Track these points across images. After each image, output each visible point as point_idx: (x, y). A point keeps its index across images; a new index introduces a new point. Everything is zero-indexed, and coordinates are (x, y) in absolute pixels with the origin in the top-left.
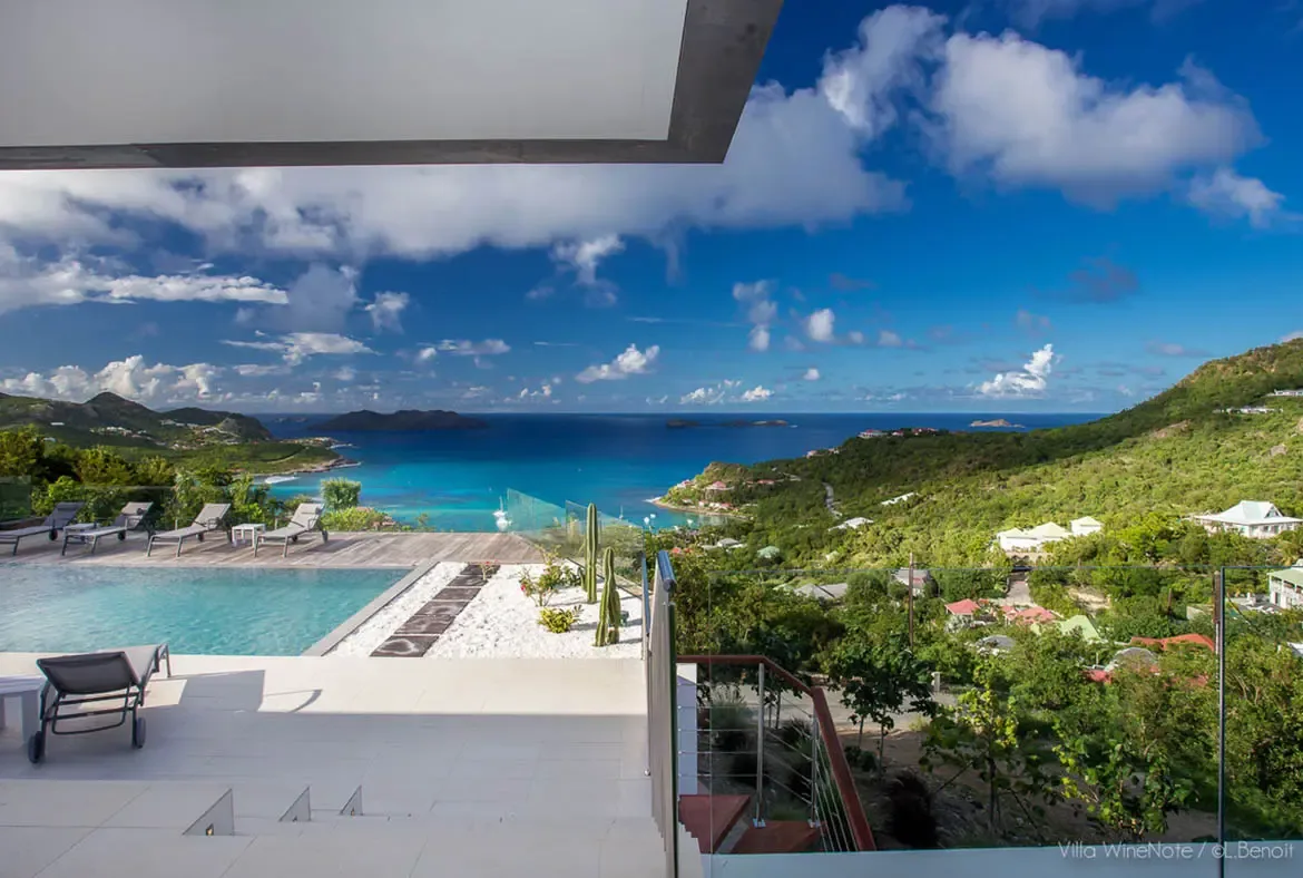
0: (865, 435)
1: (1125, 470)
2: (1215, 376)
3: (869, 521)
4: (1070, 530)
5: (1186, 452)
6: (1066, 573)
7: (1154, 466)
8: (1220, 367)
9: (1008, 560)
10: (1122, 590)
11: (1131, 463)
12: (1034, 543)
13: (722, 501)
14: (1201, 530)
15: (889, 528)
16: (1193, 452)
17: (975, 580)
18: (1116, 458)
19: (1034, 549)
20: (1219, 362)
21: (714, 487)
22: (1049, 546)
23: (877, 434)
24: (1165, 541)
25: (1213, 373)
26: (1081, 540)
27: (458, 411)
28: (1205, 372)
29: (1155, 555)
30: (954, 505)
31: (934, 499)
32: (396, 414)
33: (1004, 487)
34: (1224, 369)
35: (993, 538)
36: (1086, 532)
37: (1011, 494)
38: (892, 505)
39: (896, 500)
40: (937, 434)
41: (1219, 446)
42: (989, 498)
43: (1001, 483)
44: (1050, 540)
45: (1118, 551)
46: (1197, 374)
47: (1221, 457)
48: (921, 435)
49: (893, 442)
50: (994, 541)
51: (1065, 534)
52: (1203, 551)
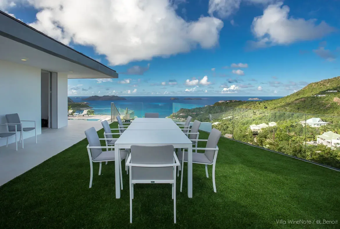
0: (220, 102)
1: (287, 111)
2: (312, 87)
3: (220, 123)
4: (269, 125)
5: (303, 106)
6: (266, 136)
7: (294, 110)
8: (314, 84)
9: (252, 132)
10: (280, 140)
11: (288, 109)
12: (259, 128)
13: (183, 118)
14: (302, 125)
15: (225, 125)
16: (305, 106)
17: (244, 137)
18: (285, 107)
19: (259, 130)
20: (313, 83)
21: (181, 114)
22: (263, 129)
23: (223, 101)
24: (291, 128)
25: (312, 86)
26: (271, 127)
27: (118, 96)
28: (310, 86)
29: (289, 131)
30: (242, 119)
31: (237, 117)
32: (103, 96)
33: (255, 114)
34: (315, 85)
35: (249, 127)
36: (272, 125)
37: (256, 117)
38: (226, 119)
39: (227, 118)
40: (239, 101)
41: (312, 105)
42: (251, 117)
43: (254, 113)
44: (263, 127)
45: (280, 130)
46: (307, 86)
47: (312, 107)
48: (234, 102)
49: (227, 103)
50: (249, 128)
51: (267, 126)
52: (301, 130)
